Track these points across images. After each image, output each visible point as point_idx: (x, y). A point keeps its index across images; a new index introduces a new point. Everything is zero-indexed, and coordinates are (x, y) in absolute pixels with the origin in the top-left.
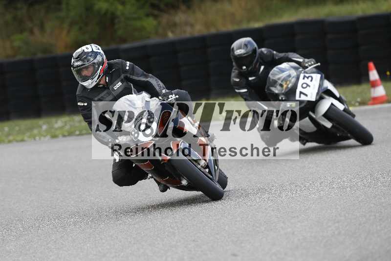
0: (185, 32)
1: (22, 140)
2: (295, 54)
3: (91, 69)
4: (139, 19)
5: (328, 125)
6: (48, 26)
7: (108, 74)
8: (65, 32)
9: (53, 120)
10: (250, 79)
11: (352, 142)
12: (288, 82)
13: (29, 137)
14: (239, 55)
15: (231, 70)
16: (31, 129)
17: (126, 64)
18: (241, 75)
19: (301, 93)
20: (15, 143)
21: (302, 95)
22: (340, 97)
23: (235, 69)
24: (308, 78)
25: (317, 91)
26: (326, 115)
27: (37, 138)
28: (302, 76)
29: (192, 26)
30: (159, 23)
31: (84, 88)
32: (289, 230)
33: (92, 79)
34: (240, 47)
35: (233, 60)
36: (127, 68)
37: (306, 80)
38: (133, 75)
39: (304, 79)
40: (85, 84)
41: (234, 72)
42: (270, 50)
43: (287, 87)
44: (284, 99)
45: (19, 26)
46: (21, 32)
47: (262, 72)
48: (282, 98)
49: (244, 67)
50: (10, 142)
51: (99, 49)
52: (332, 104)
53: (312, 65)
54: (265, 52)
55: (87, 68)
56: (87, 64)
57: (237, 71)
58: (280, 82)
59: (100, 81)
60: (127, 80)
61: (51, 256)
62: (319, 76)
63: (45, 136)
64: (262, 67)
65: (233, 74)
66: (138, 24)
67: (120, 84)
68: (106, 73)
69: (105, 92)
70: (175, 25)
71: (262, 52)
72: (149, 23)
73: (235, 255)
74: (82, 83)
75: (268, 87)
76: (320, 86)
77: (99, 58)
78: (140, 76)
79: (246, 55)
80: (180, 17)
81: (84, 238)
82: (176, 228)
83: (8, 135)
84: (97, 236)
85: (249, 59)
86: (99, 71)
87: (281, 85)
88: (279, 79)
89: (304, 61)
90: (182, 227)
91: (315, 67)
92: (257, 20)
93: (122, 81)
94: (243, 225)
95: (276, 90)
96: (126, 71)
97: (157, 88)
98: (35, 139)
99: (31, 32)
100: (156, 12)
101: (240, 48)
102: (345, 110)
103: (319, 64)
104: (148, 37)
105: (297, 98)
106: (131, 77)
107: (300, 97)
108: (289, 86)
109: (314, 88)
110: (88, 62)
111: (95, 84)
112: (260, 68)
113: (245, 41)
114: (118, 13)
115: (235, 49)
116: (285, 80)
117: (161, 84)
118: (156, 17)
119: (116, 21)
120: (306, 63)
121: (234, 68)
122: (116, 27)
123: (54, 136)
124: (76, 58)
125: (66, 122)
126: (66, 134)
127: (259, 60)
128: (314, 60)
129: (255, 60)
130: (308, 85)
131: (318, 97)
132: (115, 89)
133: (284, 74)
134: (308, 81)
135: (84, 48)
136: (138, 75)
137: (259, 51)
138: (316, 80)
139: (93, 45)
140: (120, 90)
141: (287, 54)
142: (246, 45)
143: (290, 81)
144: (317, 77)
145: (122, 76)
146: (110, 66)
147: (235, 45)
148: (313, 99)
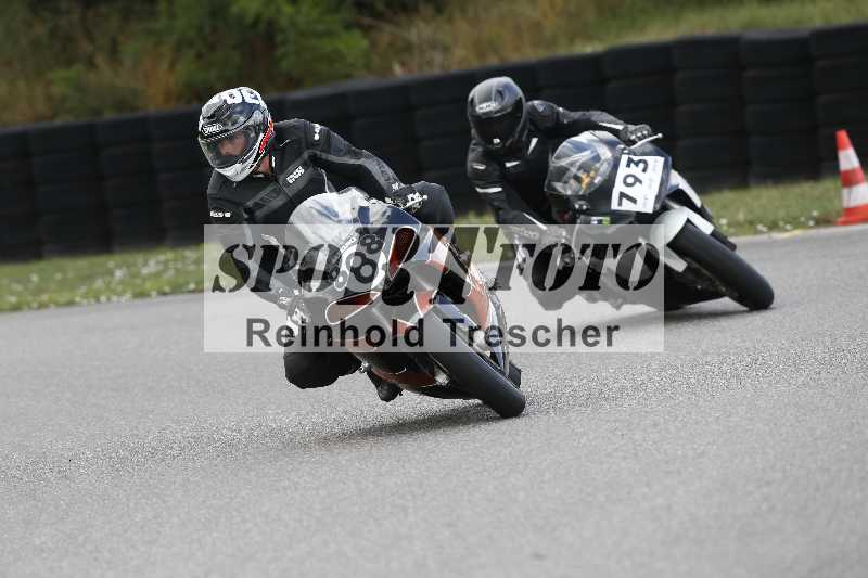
0: (430, 63)
1: (71, 303)
2: (605, 114)
3: (240, 141)
4: (329, 34)
5: (679, 265)
6: (129, 49)
7: (275, 150)
8: (164, 65)
9: (139, 258)
10: (508, 165)
11: (726, 303)
12: (592, 174)
13: (85, 296)
14: (484, 114)
15: (469, 145)
16: (89, 278)
17: (313, 128)
18: (490, 156)
19: (622, 195)
20: (53, 310)
21: (624, 200)
22: (702, 206)
23: (475, 145)
24: (637, 164)
25: (656, 193)
26: (675, 246)
27: (103, 299)
28: (624, 159)
29: (446, 49)
30: (374, 44)
31: (225, 180)
32: (660, 501)
33: (243, 162)
34: (488, 97)
35: (472, 125)
36: (317, 137)
37: (634, 170)
38: (329, 152)
39: (628, 165)
40: (229, 172)
41: (473, 150)
42: (552, 104)
43: (591, 184)
44: (584, 207)
45: (64, 50)
46: (69, 63)
47: (533, 151)
48: (581, 206)
49: (497, 141)
50: (42, 306)
51: (256, 98)
52: (688, 221)
53: (645, 137)
54: (541, 109)
55: (231, 138)
56: (233, 129)
57: (480, 149)
58: (574, 170)
59: (259, 165)
60: (315, 162)
61: (131, 558)
62: (661, 160)
63: (119, 295)
64: (534, 141)
65: (471, 156)
66: (327, 45)
67: (301, 171)
68: (271, 148)
69: (270, 188)
70: (408, 48)
71: (533, 107)
72: (353, 44)
73: (538, 556)
74: (220, 171)
75: (549, 184)
76: (664, 181)
77: (257, 117)
78: (345, 155)
79: (499, 114)
80: (419, 31)
81: (206, 518)
82: (409, 497)
83: (39, 290)
84: (235, 513)
85: (507, 121)
86: (258, 144)
87: (578, 179)
88: (572, 164)
89: (626, 128)
90: (424, 494)
91: (652, 142)
92: (589, 38)
93: (305, 165)
94: (557, 491)
95: (566, 189)
96: (315, 144)
97: (382, 181)
98: (98, 300)
99: (91, 64)
100: (367, 21)
101: (487, 99)
102: (713, 234)
103: (660, 135)
104: (348, 76)
105: (614, 206)
106: (324, 156)
107: (620, 204)
108: (596, 181)
109: (650, 186)
110: (233, 124)
111: (248, 172)
112: (530, 142)
113: (498, 86)
114: (284, 22)
115: (477, 100)
116: (585, 167)
117: (390, 173)
118: (366, 30)
119: (279, 38)
120: (631, 133)
121: (474, 142)
122: (280, 52)
123: (141, 295)
124: (209, 118)
125: (166, 263)
126: (167, 289)
127: (528, 125)
128: (648, 127)
129: (520, 126)
130: (637, 180)
131: (658, 206)
132: (291, 182)
133: (582, 154)
134: (636, 170)
135: (225, 95)
136: (338, 152)
137: (527, 105)
138: (654, 170)
139: (245, 90)
140: (301, 185)
141: (587, 113)
142: (500, 93)
143: (597, 170)
144: (657, 163)
145: (306, 155)
146: (280, 133)
147: (477, 91)
148: (649, 209)
